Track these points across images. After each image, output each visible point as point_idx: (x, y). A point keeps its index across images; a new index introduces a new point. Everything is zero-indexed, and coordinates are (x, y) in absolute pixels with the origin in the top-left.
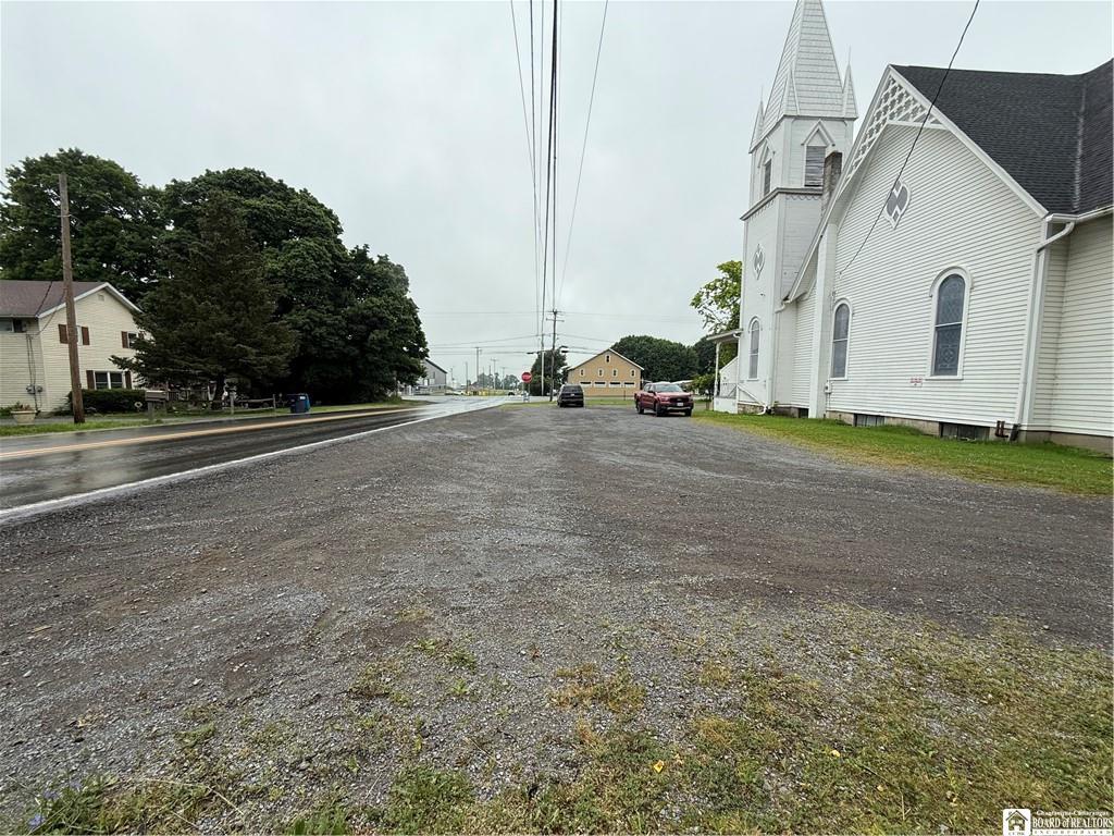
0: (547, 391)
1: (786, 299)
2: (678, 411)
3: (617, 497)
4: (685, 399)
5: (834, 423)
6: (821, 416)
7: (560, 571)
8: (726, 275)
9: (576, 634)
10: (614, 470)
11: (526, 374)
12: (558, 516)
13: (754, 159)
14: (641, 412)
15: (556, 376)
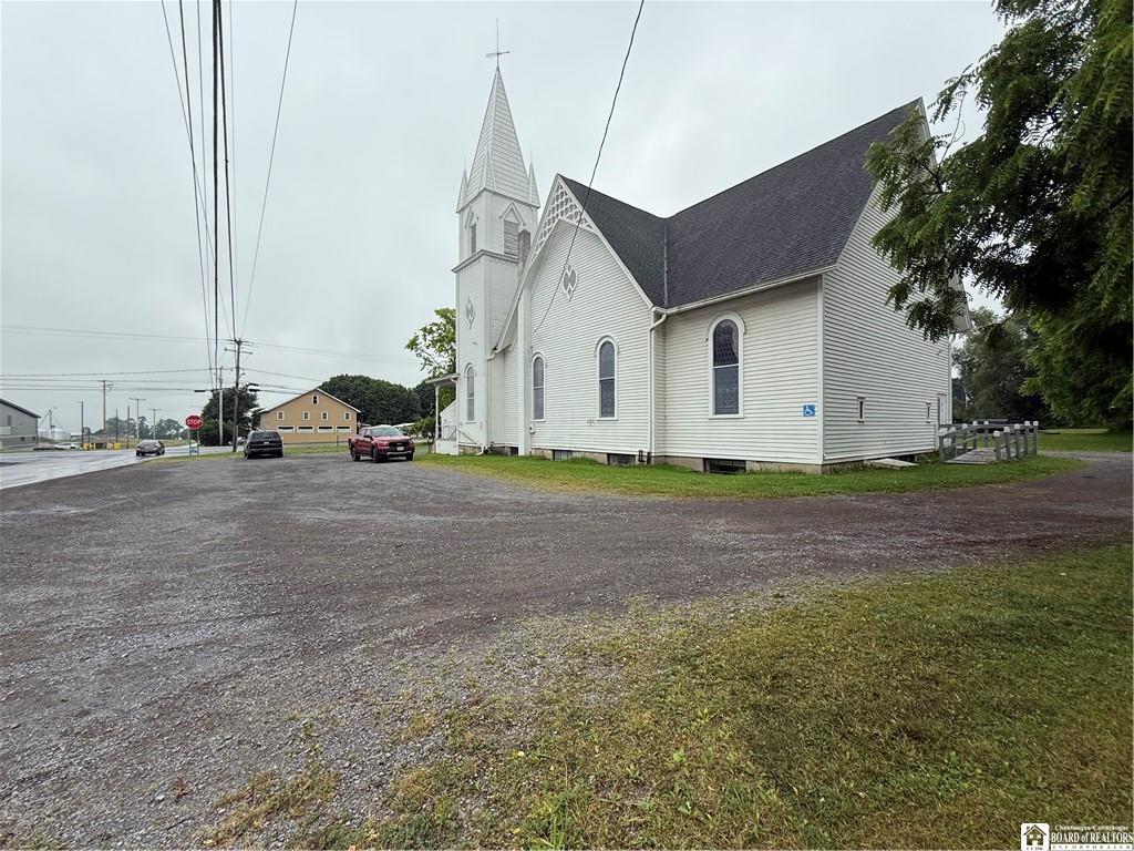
0: (228, 439)
1: (495, 349)
2: (398, 456)
3: (321, 560)
4: (405, 443)
5: (538, 458)
6: (528, 454)
7: (230, 667)
8: (443, 321)
9: (249, 743)
10: (321, 529)
11: (191, 417)
12: (233, 598)
13: (461, 220)
14: (357, 459)
15: (243, 420)
